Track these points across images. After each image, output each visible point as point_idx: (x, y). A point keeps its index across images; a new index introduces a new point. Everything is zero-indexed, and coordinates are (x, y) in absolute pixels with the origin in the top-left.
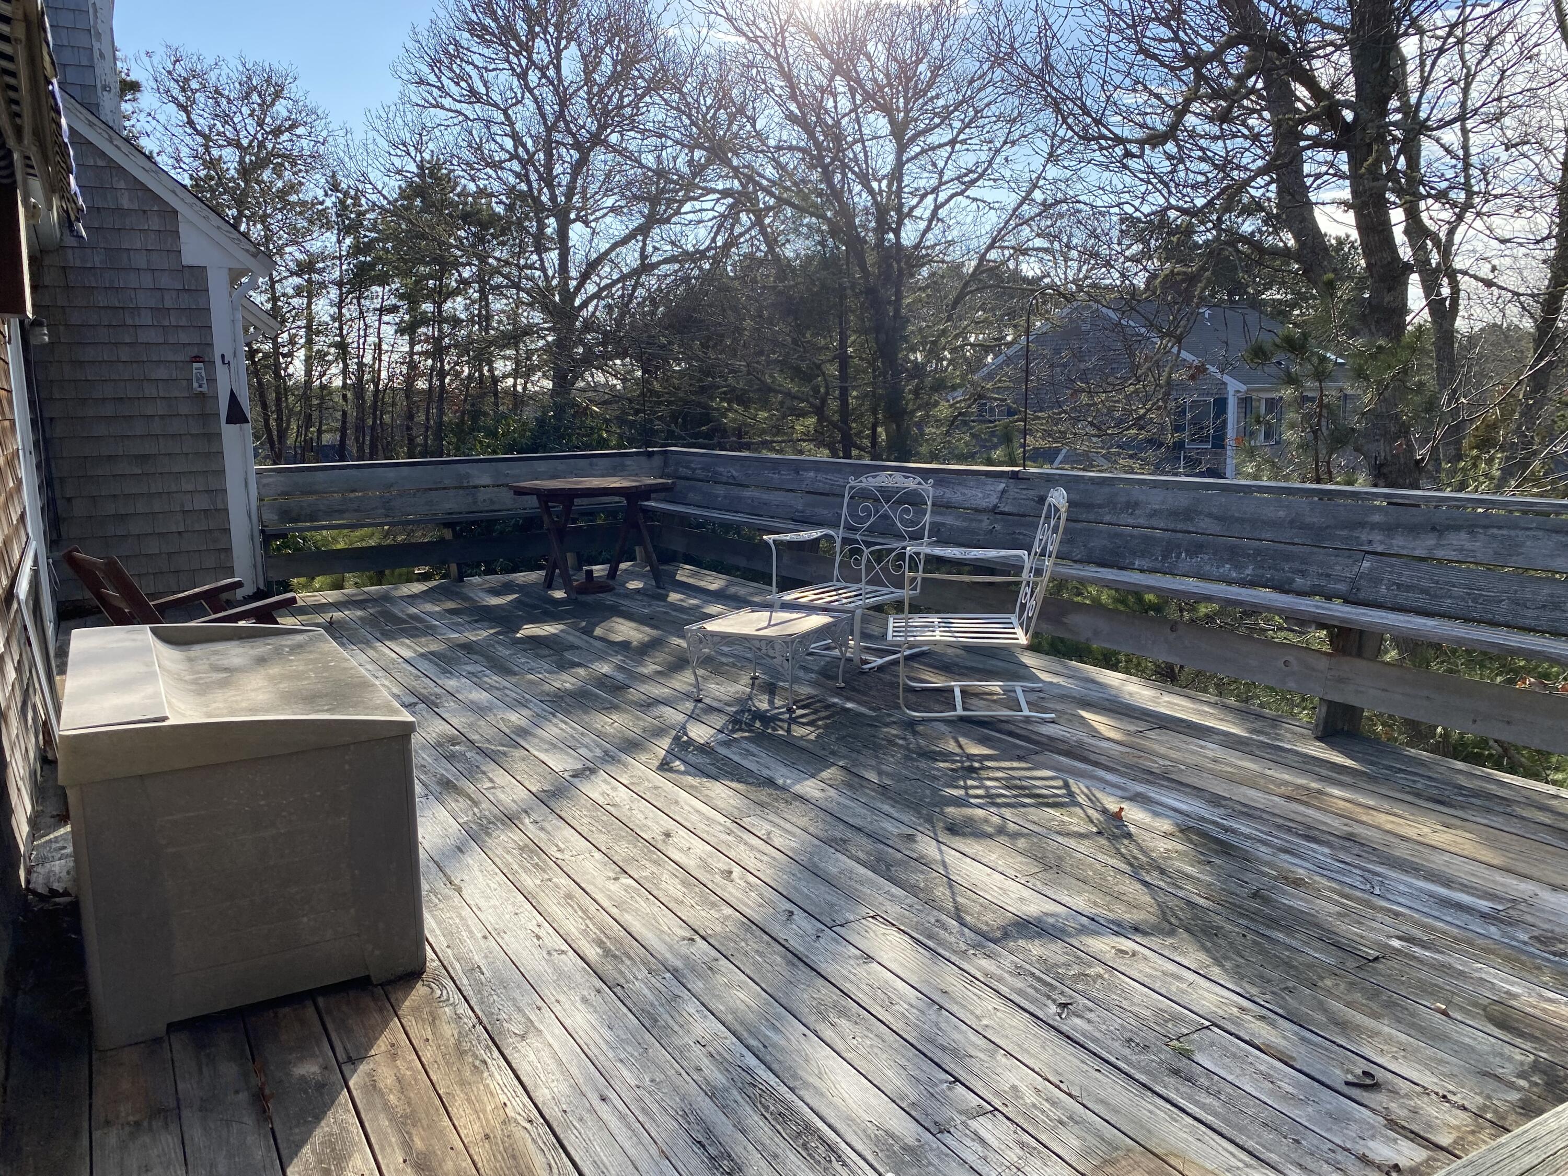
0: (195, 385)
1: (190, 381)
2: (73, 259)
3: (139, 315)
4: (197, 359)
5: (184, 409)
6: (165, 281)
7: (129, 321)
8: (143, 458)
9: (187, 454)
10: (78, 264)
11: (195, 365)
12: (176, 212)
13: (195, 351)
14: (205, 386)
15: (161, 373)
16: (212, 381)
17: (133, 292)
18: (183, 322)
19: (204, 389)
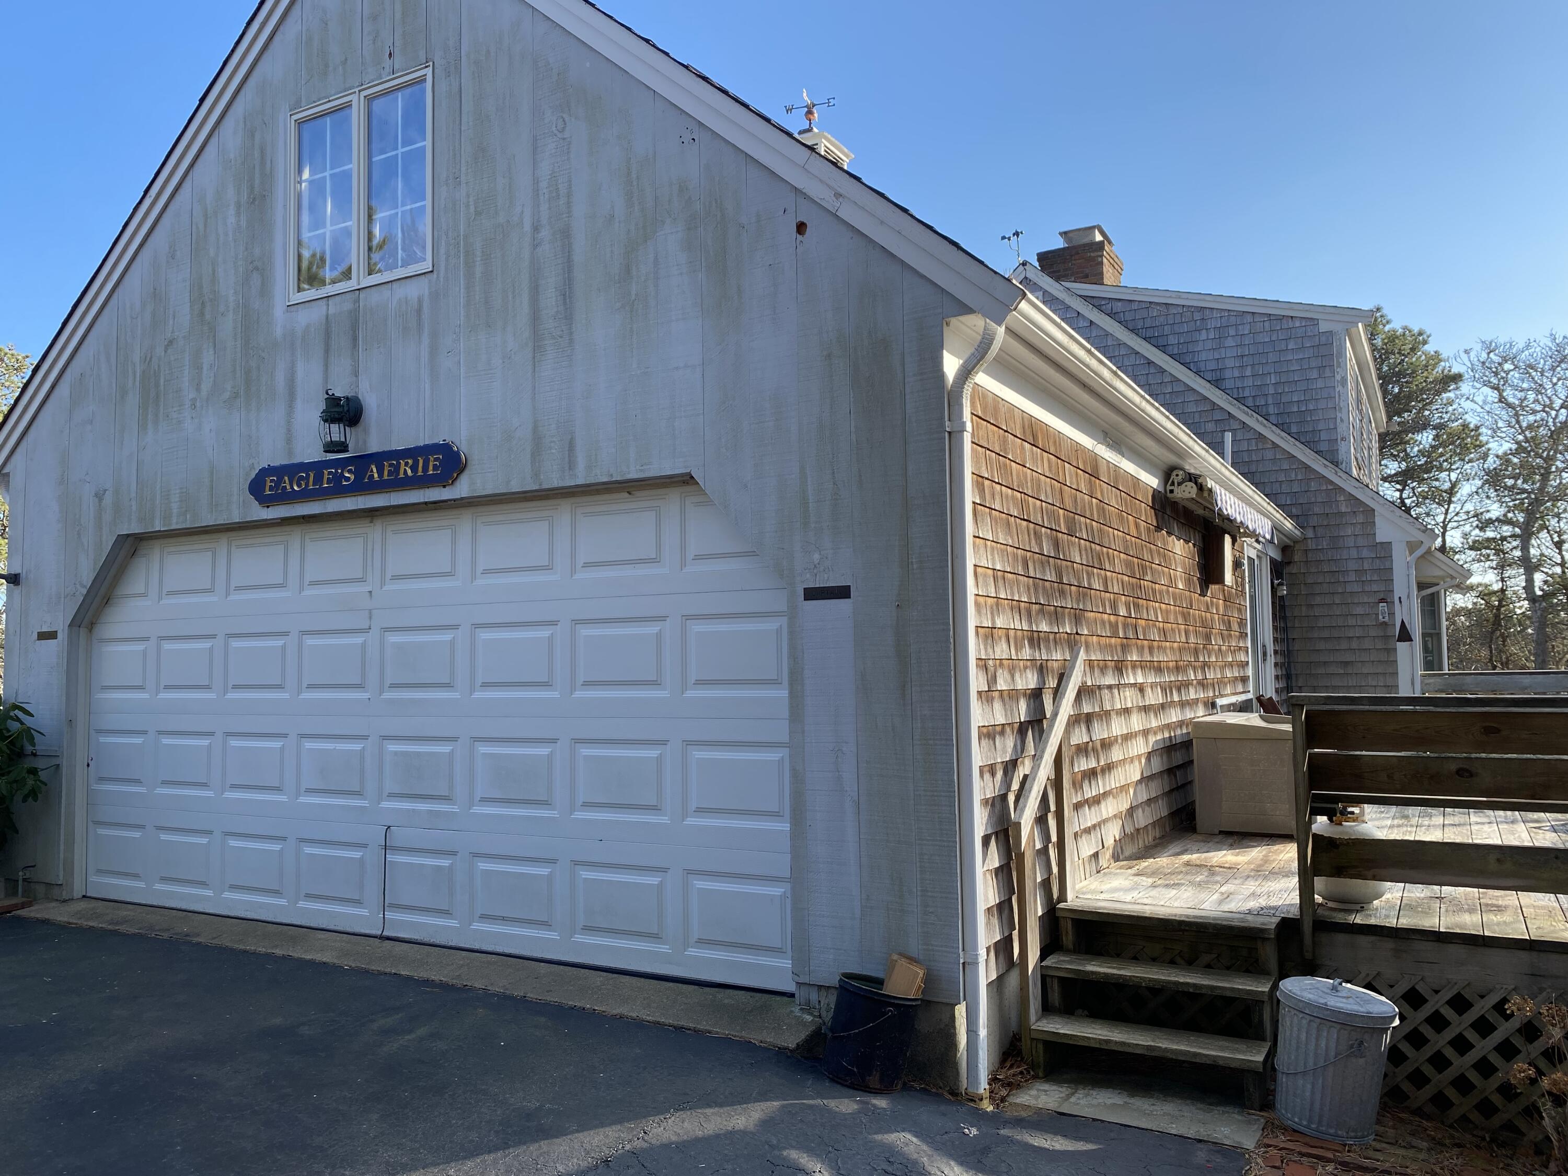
0: (1381, 617)
1: (1377, 614)
2: (1311, 545)
3: (1348, 575)
4: (1382, 600)
5: (1373, 633)
6: (1365, 553)
7: (1341, 579)
8: (1346, 664)
9: (1373, 661)
10: (1314, 547)
11: (1381, 604)
12: (1374, 510)
13: (1382, 596)
14: (1387, 618)
15: (1359, 610)
16: (1392, 614)
17: (1345, 561)
18: (1375, 578)
19: (1387, 619)
